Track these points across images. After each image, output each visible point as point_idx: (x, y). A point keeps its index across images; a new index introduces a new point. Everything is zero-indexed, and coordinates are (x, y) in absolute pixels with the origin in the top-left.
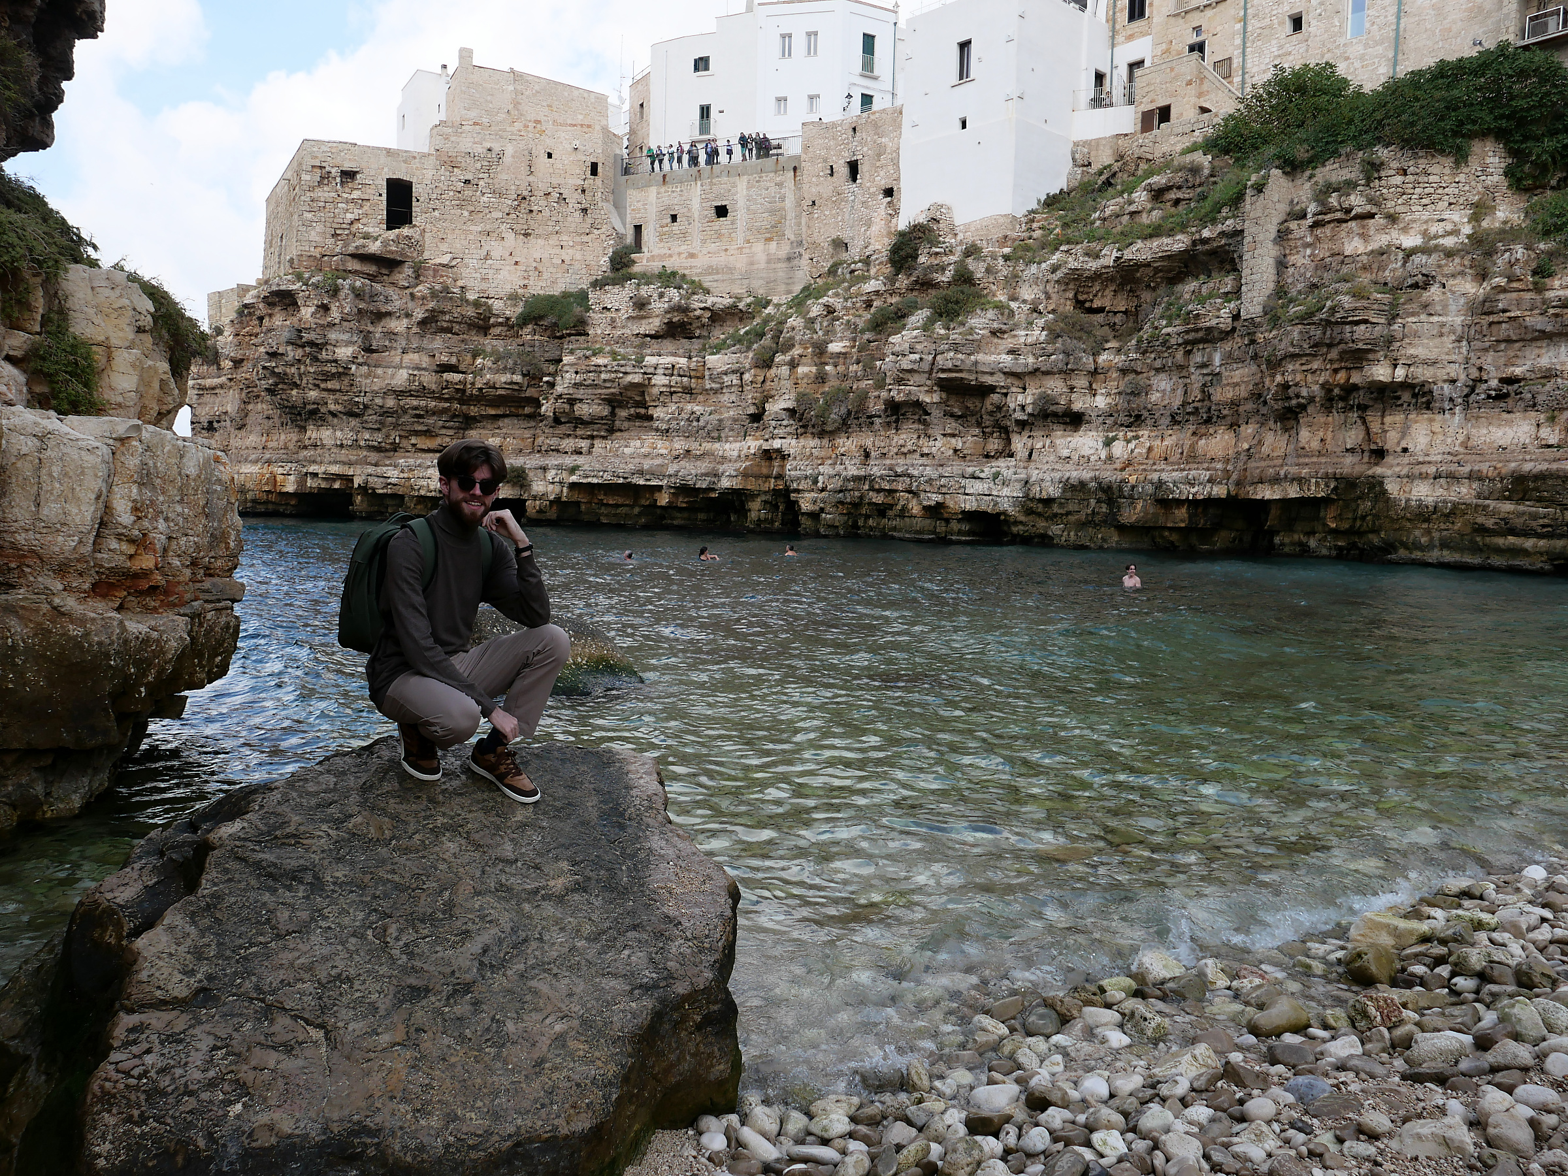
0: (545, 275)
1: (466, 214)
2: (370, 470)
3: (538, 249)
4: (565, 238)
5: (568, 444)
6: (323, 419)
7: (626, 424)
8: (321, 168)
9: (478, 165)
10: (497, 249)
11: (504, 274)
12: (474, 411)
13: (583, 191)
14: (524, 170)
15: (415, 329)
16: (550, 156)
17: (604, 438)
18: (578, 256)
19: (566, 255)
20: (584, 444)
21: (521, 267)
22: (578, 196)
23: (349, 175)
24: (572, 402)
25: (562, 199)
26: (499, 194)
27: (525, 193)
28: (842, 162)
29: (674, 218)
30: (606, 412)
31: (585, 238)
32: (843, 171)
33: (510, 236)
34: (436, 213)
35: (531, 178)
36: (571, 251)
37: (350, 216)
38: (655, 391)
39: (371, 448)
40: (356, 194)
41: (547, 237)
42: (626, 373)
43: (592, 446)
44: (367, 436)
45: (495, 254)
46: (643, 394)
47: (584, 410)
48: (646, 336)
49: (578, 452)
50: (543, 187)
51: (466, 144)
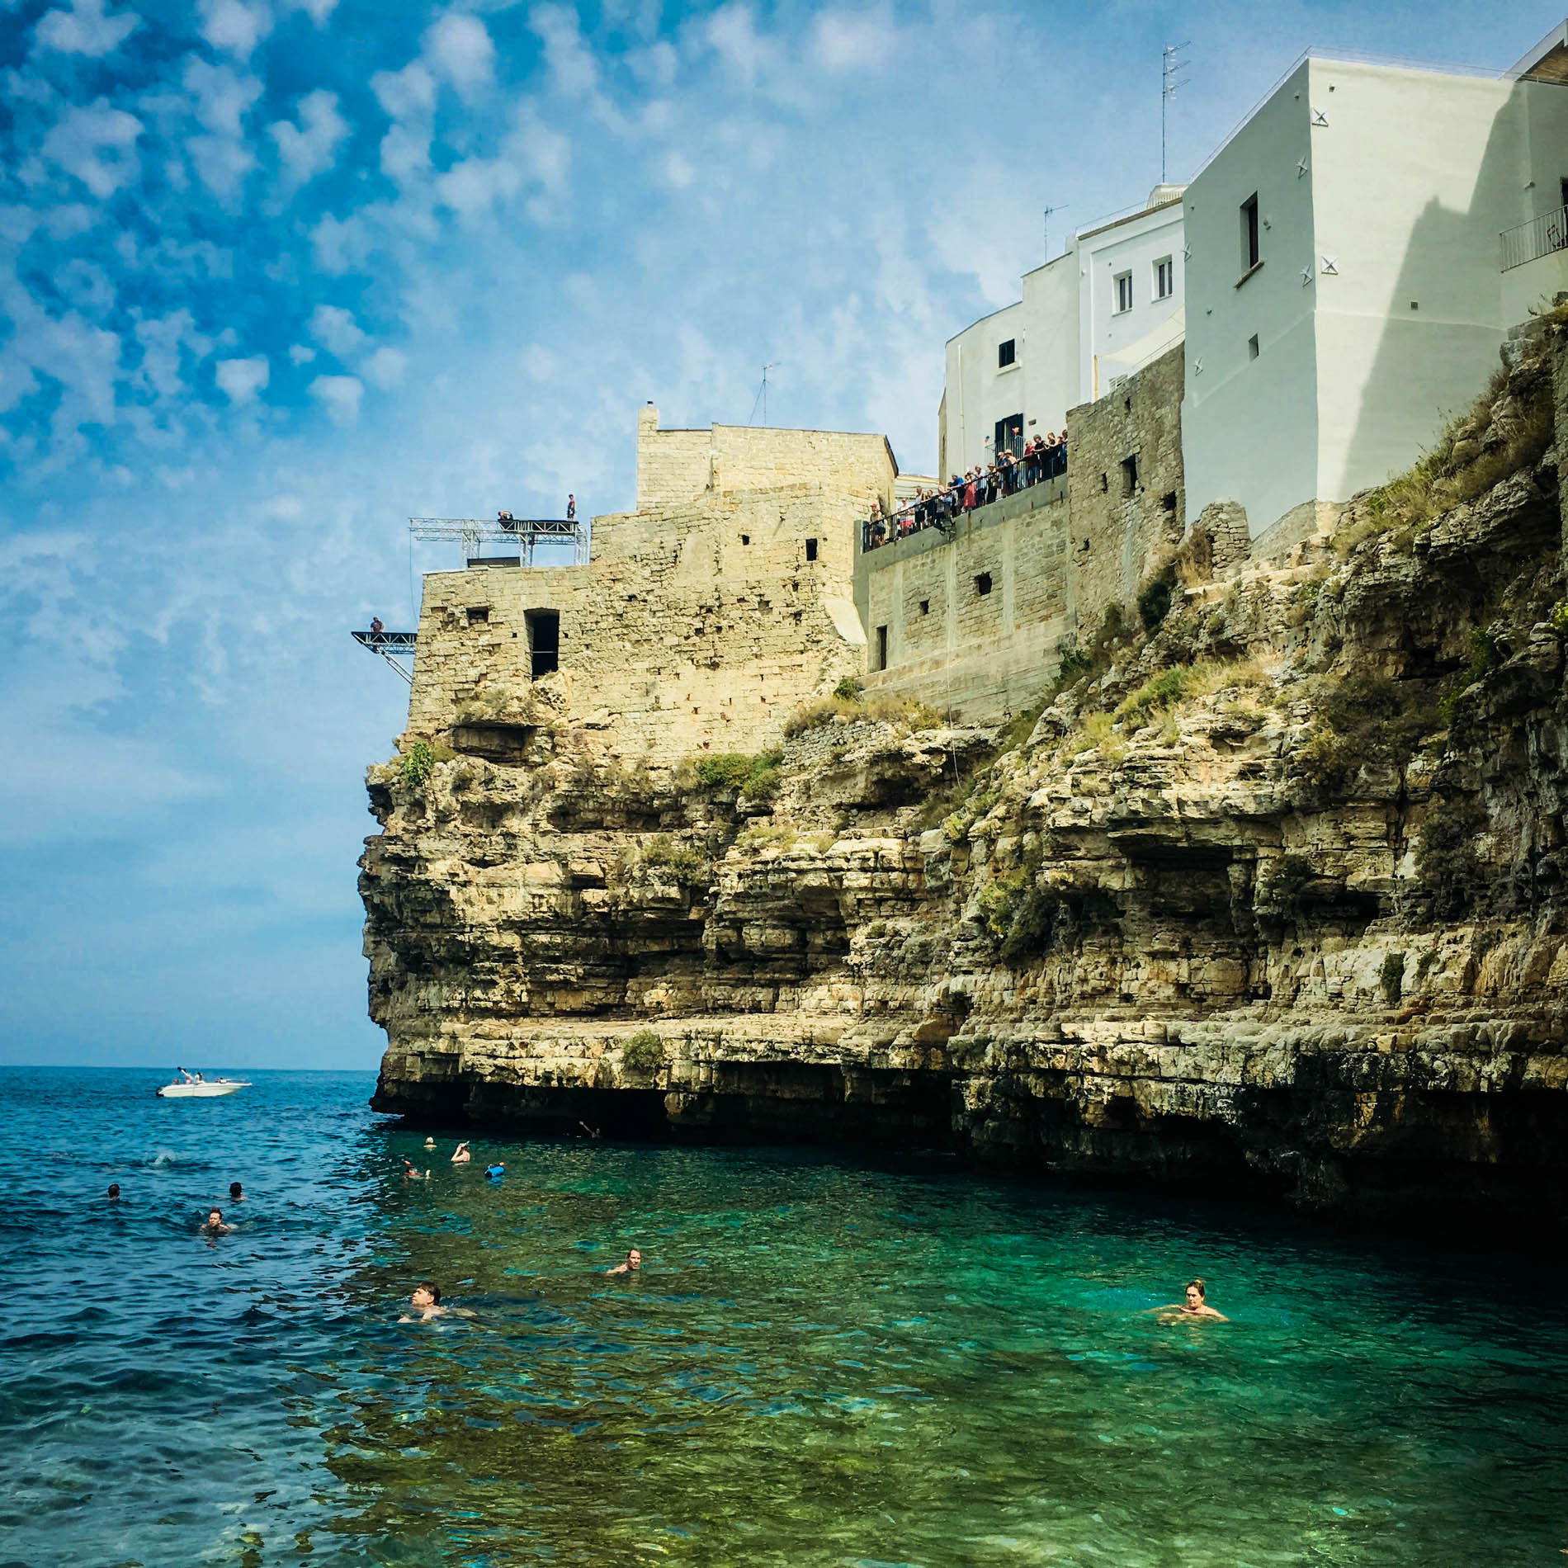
0: (737, 724)
1: (629, 646)
3: (731, 683)
4: (766, 662)
5: (742, 996)
6: (428, 970)
7: (824, 959)
8: (444, 609)
9: (647, 572)
10: (669, 691)
11: (677, 730)
12: (633, 948)
13: (796, 586)
14: (710, 569)
16: (746, 540)
17: (793, 984)
18: (787, 689)
19: (768, 688)
20: (764, 995)
21: (702, 716)
22: (786, 594)
23: (479, 614)
24: (738, 924)
25: (765, 605)
26: (674, 608)
27: (711, 602)
28: (1115, 465)
29: (925, 606)
30: (787, 938)
31: (798, 659)
32: (1117, 478)
33: (687, 669)
35: (719, 579)
36: (777, 681)
37: (474, 672)
38: (850, 899)
40: (484, 640)
41: (742, 663)
42: (801, 872)
43: (776, 998)
45: (665, 702)
46: (836, 905)
47: (753, 937)
48: (853, 806)
49: (756, 1009)
50: (738, 589)
51: (631, 543)
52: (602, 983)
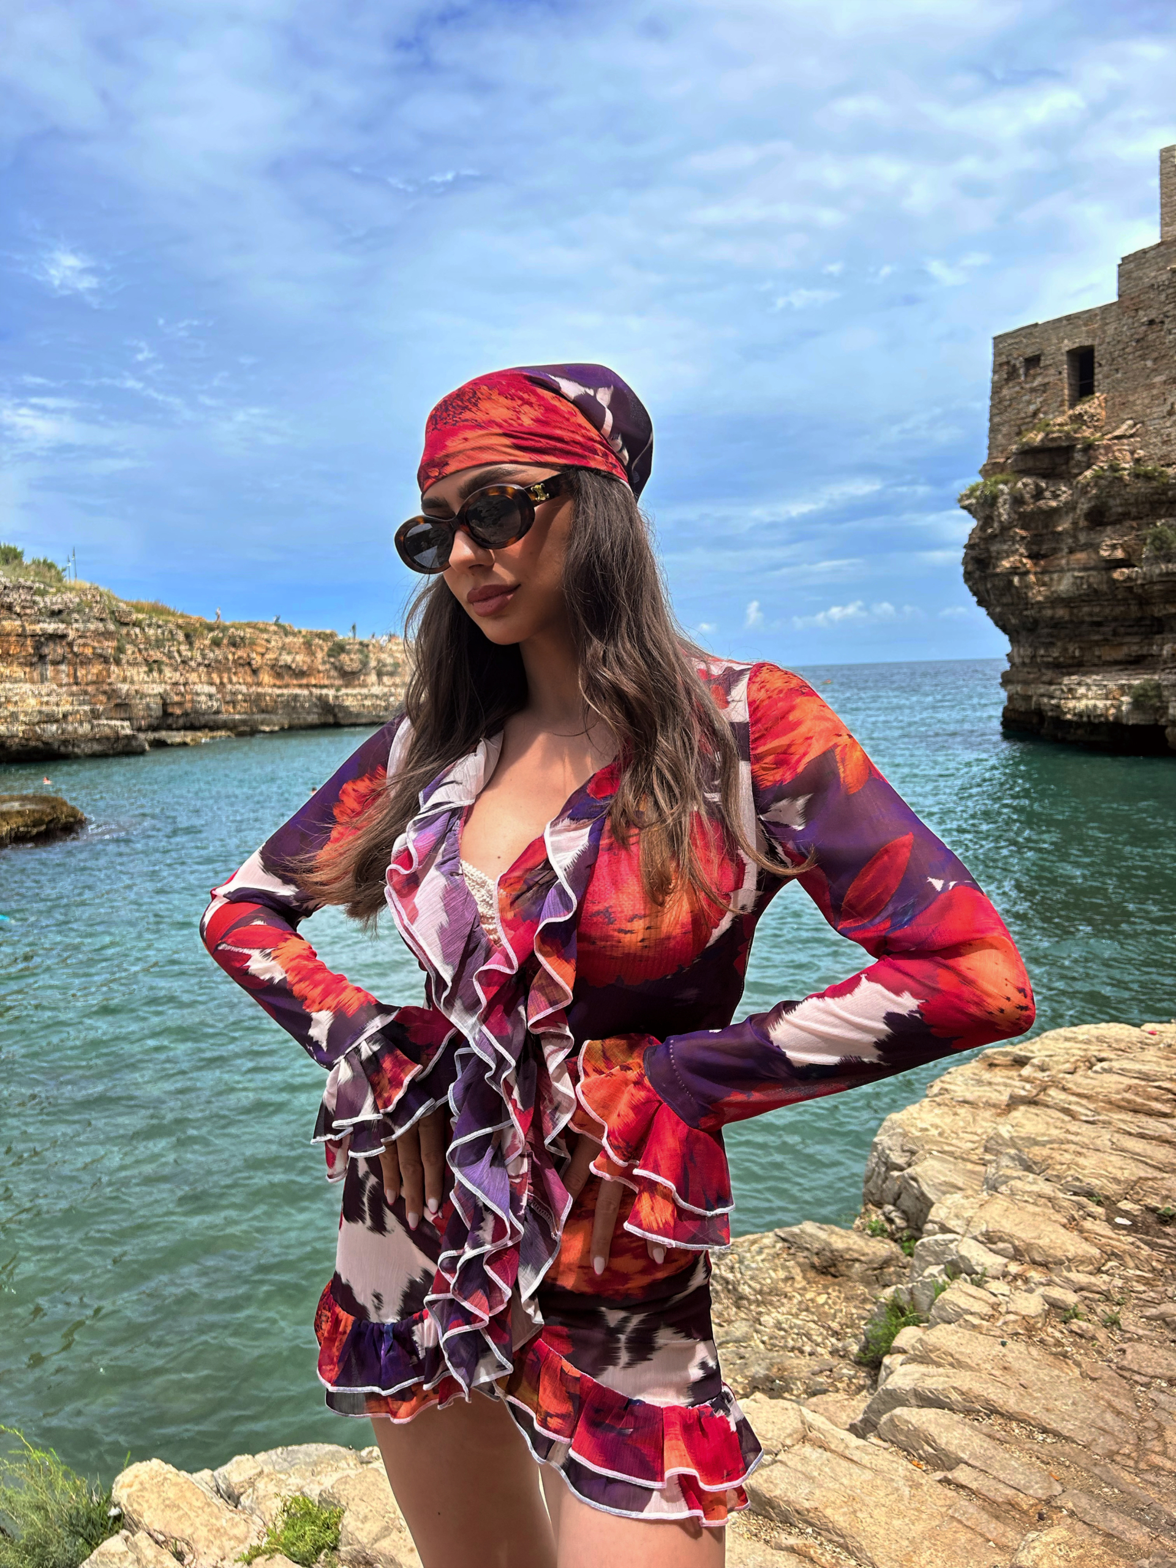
1: (1149, 363)
2: (1042, 689)
8: (1009, 362)
9: (1163, 297)
15: (1082, 523)
23: (1033, 361)
34: (1119, 375)
37: (1032, 408)
39: (1048, 665)
40: (1038, 381)
44: (1042, 652)
51: (1151, 275)
52: (1136, 639)
